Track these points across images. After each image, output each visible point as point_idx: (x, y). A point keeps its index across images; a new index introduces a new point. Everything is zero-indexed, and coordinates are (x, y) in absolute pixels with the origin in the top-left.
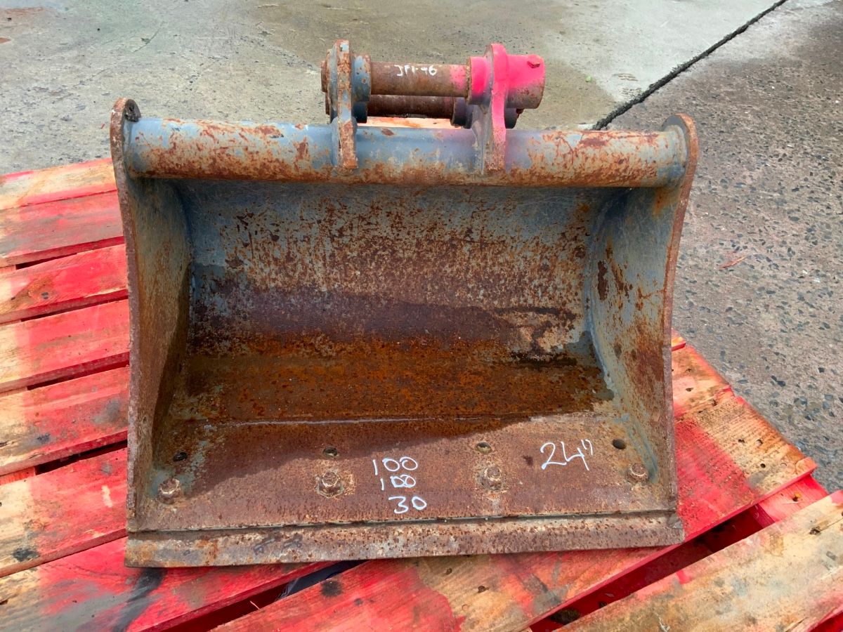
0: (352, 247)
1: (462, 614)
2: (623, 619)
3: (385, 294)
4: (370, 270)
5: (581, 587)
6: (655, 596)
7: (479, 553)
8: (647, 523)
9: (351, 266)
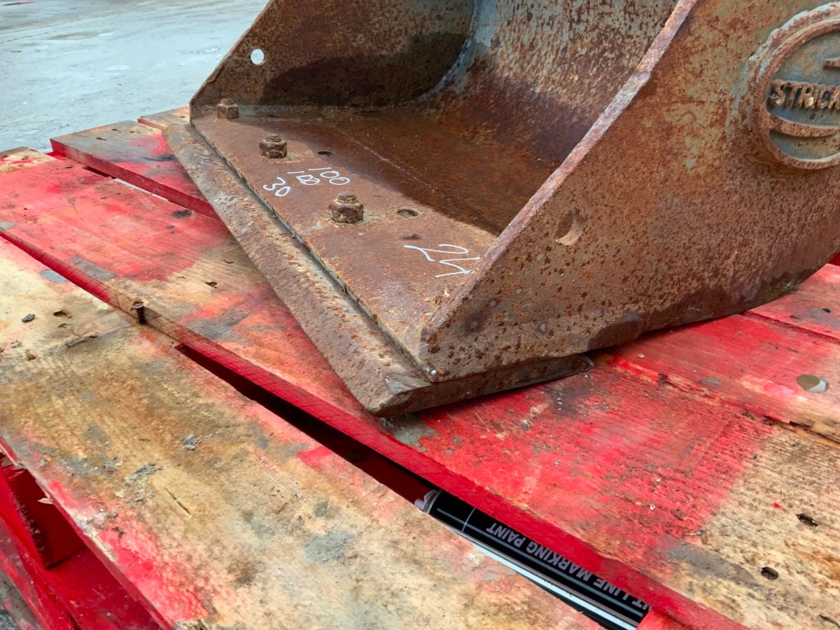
0: (586, 41)
1: (172, 278)
2: (198, 397)
3: (583, 111)
4: (589, 77)
5: (246, 352)
6: (254, 424)
7: (245, 248)
8: (377, 352)
9: (575, 67)
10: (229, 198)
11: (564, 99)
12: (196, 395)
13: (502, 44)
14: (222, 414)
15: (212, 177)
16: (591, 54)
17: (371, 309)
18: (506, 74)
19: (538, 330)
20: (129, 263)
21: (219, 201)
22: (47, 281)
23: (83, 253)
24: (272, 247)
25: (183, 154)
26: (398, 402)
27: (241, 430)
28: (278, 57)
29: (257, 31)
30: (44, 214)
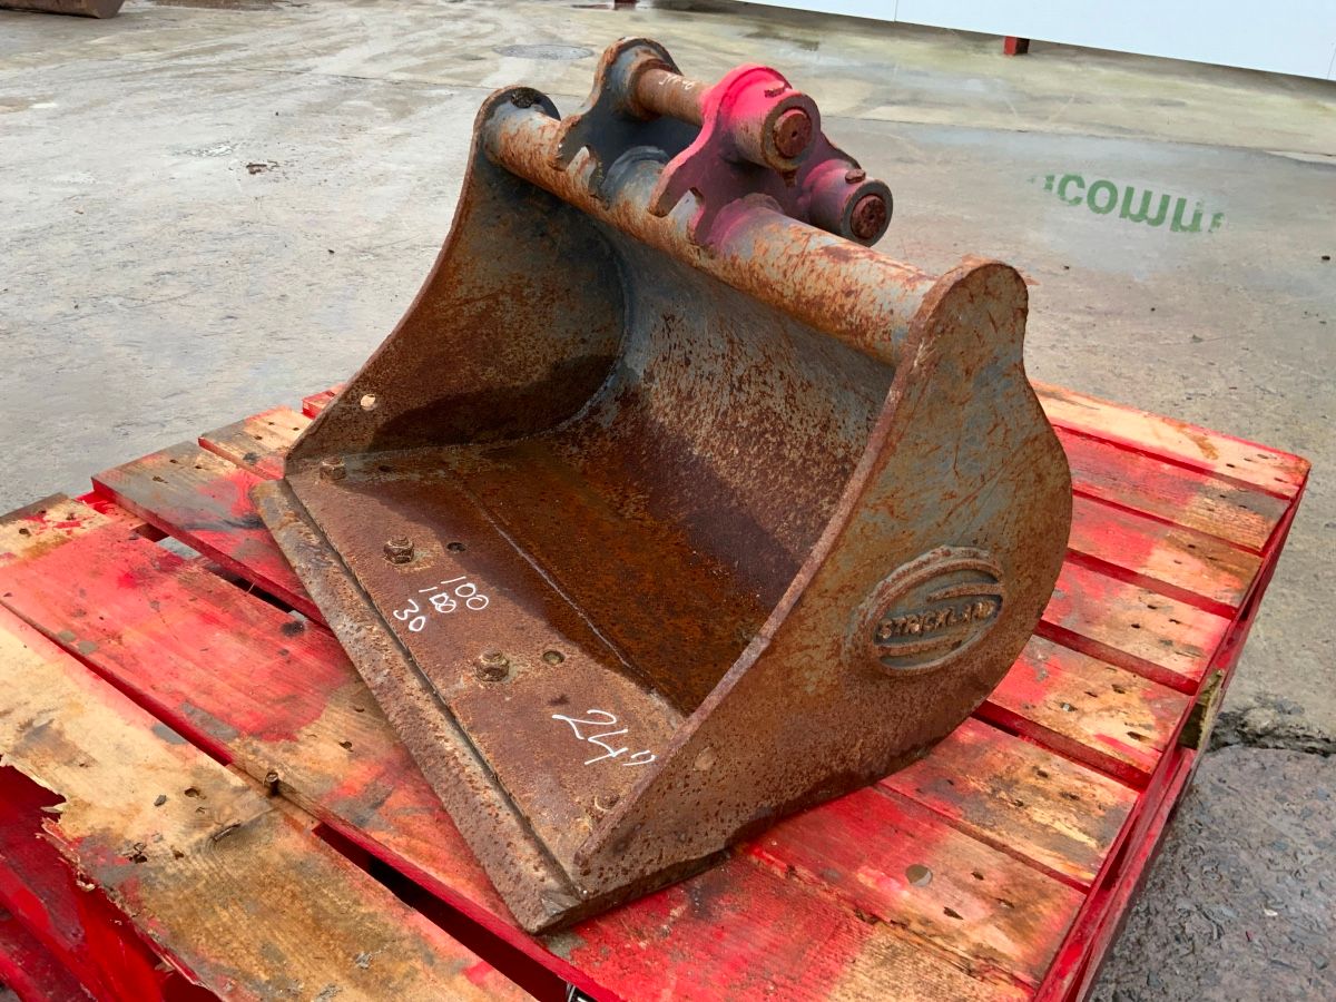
1: (302, 737)
2: (359, 904)
3: (743, 495)
5: (397, 845)
6: (419, 938)
7: (383, 707)
8: (532, 864)
9: (735, 438)
10: (356, 626)
11: (723, 473)
12: (357, 902)
13: (657, 380)
14: (386, 925)
15: (331, 588)
16: (753, 429)
17: (525, 809)
18: (661, 420)
19: (679, 840)
20: (250, 713)
21: (342, 626)
22: (163, 742)
23: (192, 696)
24: (414, 711)
25: (285, 538)
26: (553, 921)
27: (406, 944)
28: (393, 400)
29: (370, 375)
30: (128, 628)
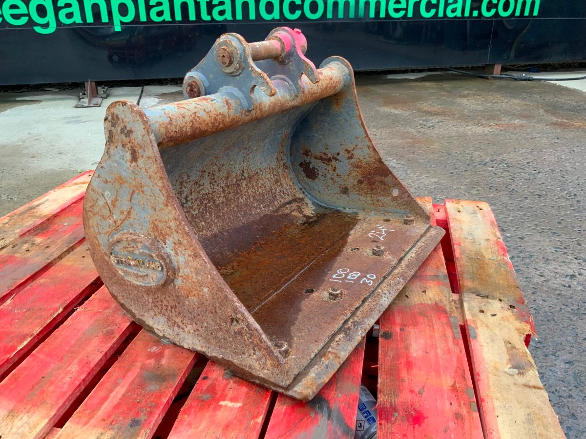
0: (194, 207)
1: (434, 302)
2: (467, 265)
4: (208, 218)
6: (462, 254)
20: (439, 319)
21: (385, 302)
22: (476, 331)
23: (451, 338)
24: (407, 266)
30: (445, 388)
